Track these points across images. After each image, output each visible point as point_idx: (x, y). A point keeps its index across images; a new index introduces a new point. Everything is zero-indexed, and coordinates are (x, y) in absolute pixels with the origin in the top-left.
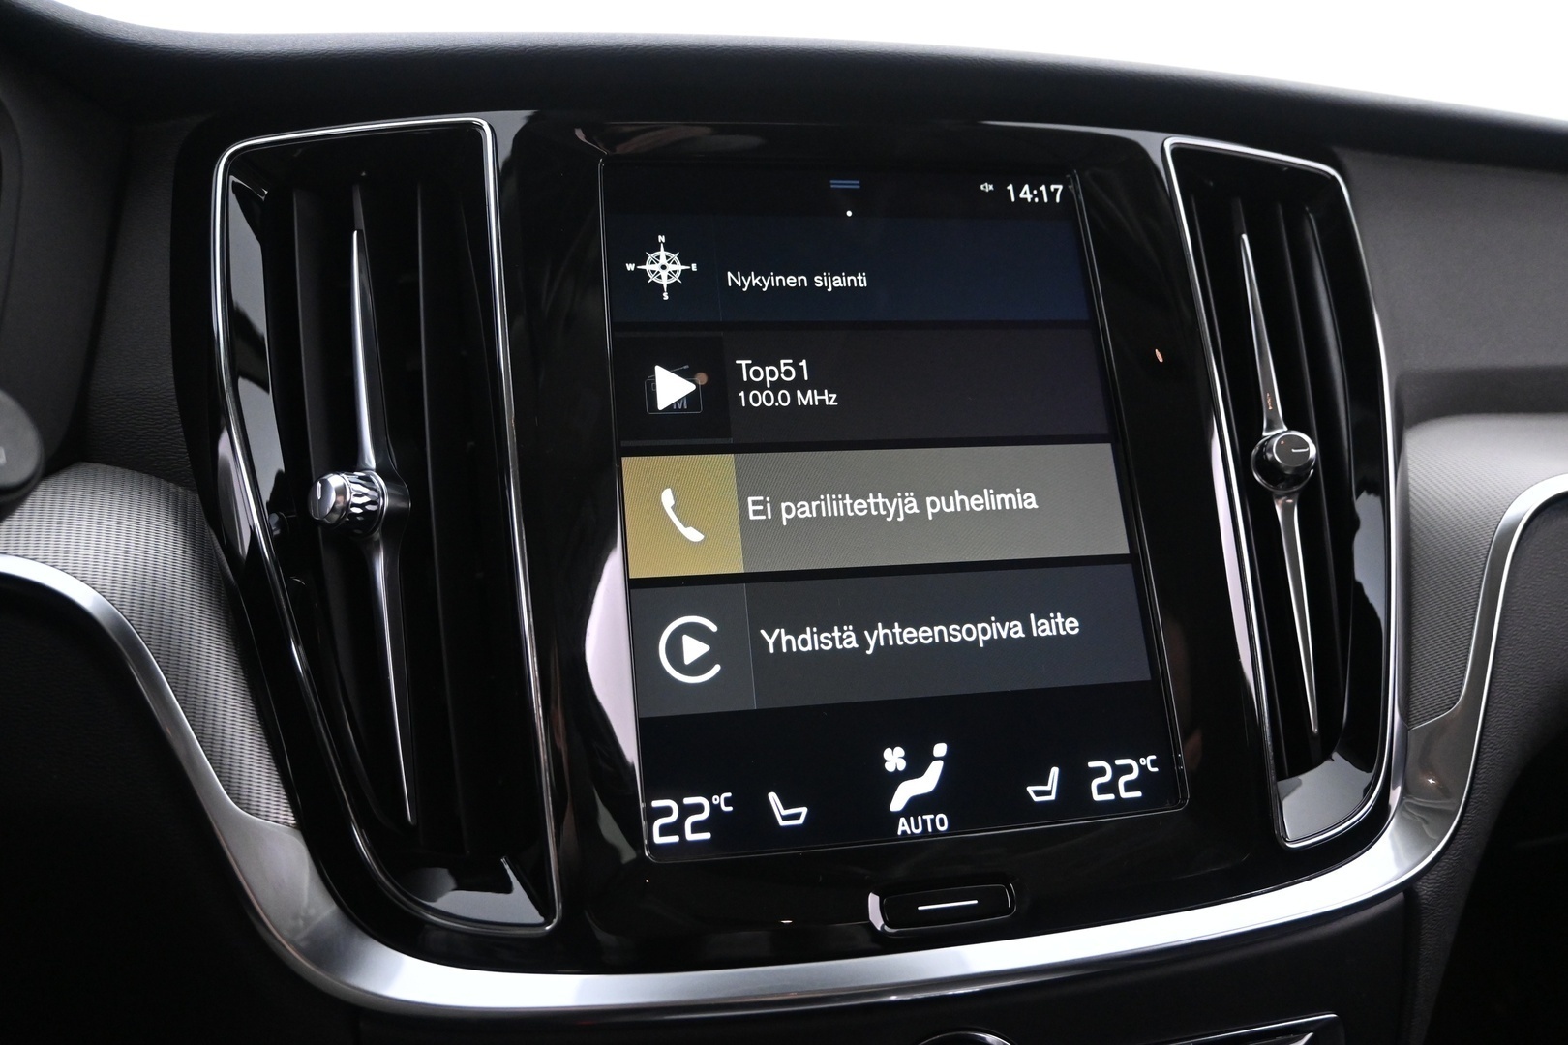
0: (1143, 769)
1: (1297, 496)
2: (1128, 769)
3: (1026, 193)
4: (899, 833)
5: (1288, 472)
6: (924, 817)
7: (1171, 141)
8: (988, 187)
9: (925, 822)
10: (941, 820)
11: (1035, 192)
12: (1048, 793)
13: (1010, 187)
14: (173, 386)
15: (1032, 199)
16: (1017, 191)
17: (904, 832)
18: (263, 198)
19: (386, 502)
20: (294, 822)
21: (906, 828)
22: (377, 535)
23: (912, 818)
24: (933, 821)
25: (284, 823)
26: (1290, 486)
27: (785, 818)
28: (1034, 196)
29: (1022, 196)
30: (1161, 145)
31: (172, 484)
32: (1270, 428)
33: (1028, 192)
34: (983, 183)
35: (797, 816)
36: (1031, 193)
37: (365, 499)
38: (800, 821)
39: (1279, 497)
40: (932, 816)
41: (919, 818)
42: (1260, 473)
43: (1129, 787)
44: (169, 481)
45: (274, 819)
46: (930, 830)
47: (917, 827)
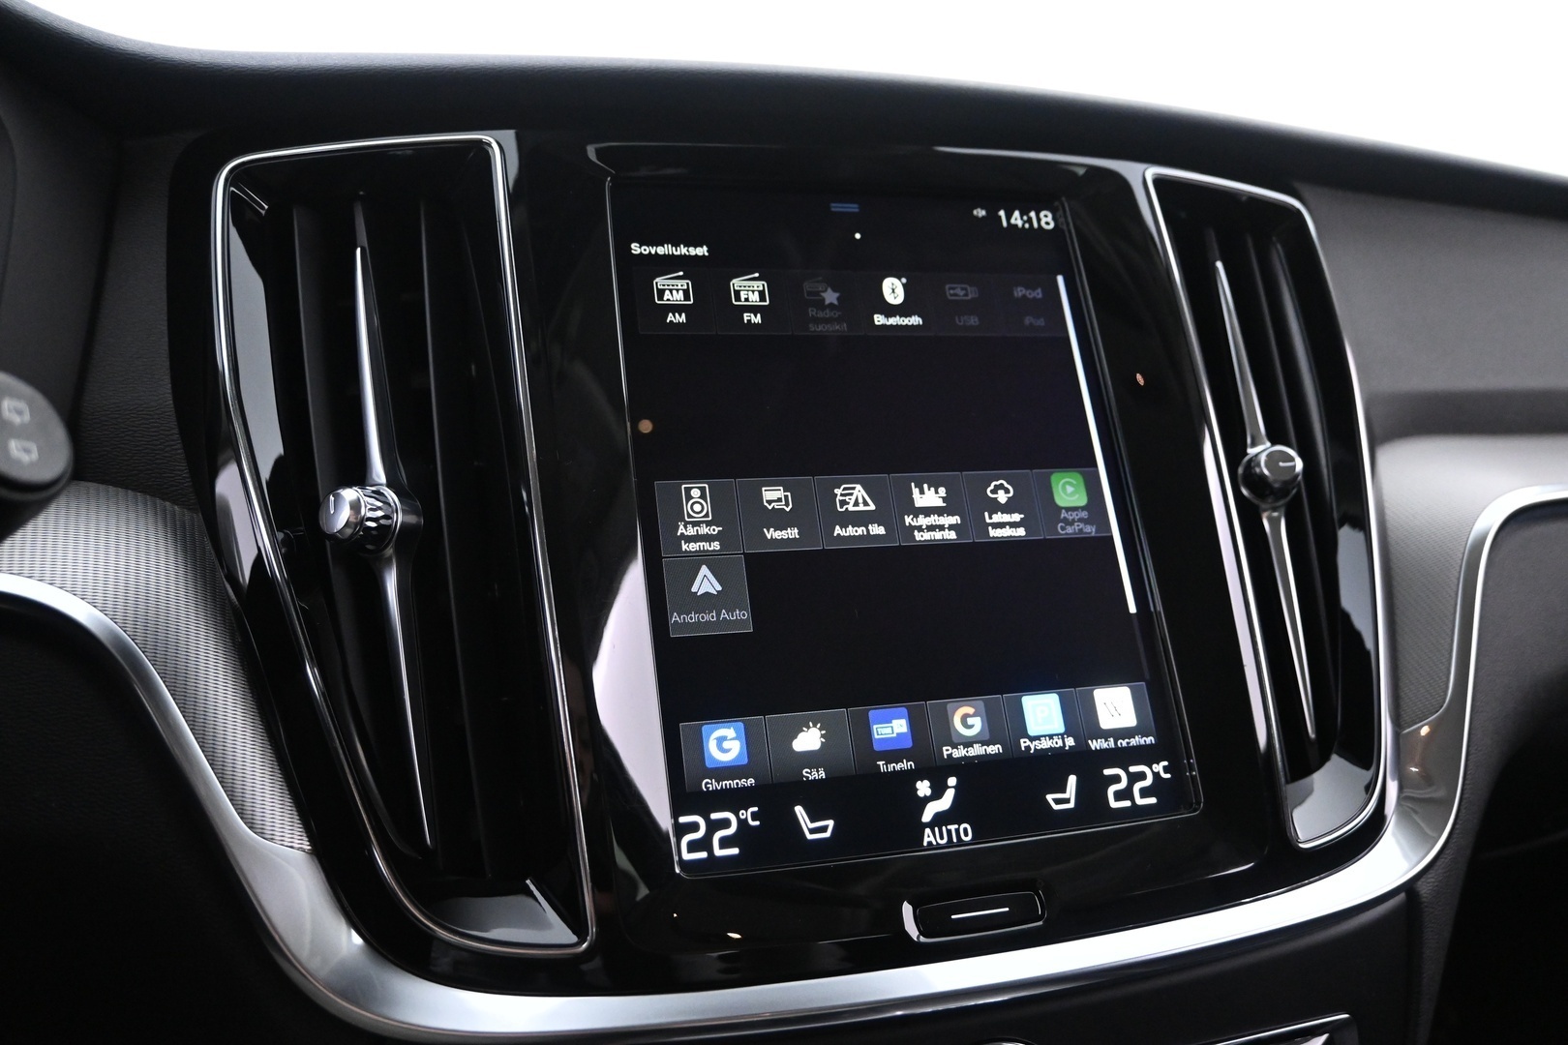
0: (1156, 775)
1: (1283, 510)
2: (1142, 776)
3: (1017, 219)
4: (925, 844)
5: (1277, 485)
6: (949, 827)
7: (1152, 171)
8: (981, 213)
9: (949, 832)
10: (965, 830)
11: (1025, 218)
12: (1067, 801)
13: (1002, 213)
14: (171, 402)
15: (1023, 225)
16: (1009, 217)
17: (930, 843)
18: (263, 212)
19: (399, 518)
20: (309, 848)
21: (932, 839)
22: (389, 551)
23: (936, 829)
24: (957, 831)
25: (298, 849)
26: (1277, 499)
27: (813, 831)
28: (1025, 222)
29: (1013, 221)
30: (1141, 176)
31: (168, 504)
32: (1254, 445)
33: (1019, 218)
34: (976, 208)
35: (824, 829)
36: (1022, 219)
37: (380, 513)
38: (827, 834)
39: (1265, 510)
40: (956, 826)
41: (944, 828)
42: (1248, 487)
43: (1144, 793)
44: (163, 500)
45: (290, 844)
46: (955, 840)
47: (942, 838)
